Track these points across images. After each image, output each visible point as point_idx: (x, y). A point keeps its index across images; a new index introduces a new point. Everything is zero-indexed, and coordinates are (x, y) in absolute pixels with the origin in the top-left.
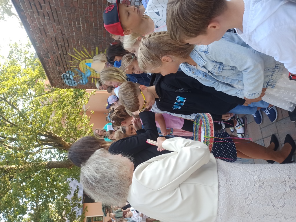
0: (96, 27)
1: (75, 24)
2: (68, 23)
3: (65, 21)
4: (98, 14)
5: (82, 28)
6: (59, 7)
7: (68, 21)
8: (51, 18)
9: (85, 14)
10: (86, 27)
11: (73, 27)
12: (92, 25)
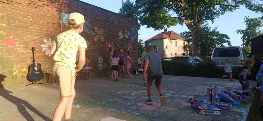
0: (29, 28)
1: (29, 15)
2: (29, 11)
3: (31, 10)
4: (40, 31)
5: (26, 19)
6: (42, 11)
7: (31, 12)
8: (32, 3)
9: (39, 24)
10: (28, 22)
11: (26, 13)
12: (30, 26)
